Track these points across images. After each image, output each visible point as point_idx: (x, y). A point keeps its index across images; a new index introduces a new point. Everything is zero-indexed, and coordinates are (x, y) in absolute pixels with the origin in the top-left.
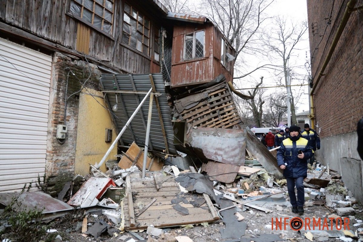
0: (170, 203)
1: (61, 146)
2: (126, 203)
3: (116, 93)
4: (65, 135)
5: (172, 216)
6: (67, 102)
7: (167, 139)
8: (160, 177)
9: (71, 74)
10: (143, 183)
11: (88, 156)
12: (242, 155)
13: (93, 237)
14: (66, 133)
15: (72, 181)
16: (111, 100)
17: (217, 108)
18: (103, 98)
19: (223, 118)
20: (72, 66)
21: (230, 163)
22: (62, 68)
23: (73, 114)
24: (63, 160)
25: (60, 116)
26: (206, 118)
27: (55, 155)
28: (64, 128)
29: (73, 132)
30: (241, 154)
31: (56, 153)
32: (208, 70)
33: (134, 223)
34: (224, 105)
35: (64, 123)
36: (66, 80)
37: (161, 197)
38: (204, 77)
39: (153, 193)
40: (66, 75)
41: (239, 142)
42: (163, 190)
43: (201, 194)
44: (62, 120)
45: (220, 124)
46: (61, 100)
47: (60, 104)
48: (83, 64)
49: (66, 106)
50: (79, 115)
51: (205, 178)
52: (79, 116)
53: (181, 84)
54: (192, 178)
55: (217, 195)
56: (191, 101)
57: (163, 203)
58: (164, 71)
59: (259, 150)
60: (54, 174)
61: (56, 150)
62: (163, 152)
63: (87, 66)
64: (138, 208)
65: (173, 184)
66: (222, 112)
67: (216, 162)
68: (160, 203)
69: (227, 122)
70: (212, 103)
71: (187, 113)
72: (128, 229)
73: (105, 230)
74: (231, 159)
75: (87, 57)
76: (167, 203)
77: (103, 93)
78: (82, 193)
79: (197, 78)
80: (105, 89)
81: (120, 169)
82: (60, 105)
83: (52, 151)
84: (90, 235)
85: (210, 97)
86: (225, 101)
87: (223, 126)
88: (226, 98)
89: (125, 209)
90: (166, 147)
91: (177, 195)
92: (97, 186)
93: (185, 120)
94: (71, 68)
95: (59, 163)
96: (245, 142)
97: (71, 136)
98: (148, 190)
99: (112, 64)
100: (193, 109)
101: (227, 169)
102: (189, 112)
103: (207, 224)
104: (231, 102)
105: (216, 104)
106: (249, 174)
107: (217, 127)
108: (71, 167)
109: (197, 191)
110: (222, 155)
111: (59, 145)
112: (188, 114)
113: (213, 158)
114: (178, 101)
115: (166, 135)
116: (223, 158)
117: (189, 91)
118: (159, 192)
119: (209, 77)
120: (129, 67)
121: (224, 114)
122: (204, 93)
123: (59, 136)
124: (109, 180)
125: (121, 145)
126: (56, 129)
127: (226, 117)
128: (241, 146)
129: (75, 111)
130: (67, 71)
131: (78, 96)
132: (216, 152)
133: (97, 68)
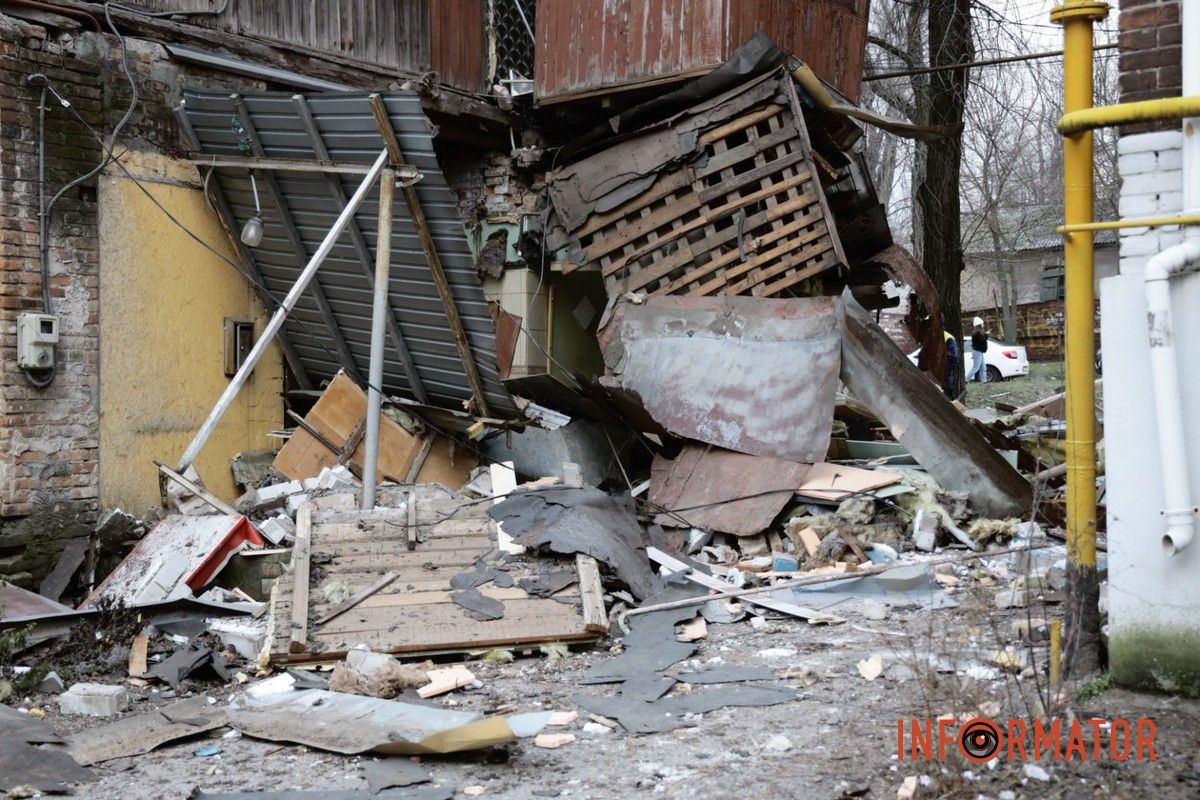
0: (448, 586)
1: (39, 396)
2: (288, 588)
3: (252, 171)
4: (50, 351)
5: (441, 624)
6: (49, 218)
7: (473, 353)
8: (431, 504)
9: (51, 101)
10: (361, 527)
11: (153, 434)
12: (824, 413)
13: (166, 684)
14: (55, 346)
15: (93, 536)
16: (234, 196)
17: (735, 201)
18: (201, 189)
19: (761, 250)
20: (53, 66)
21: (772, 454)
22: (13, 80)
23: (77, 266)
24: (50, 450)
25: (24, 276)
26: (686, 253)
27: (17, 432)
28: (47, 326)
29: (81, 340)
30: (821, 411)
31: (21, 424)
32: (702, 11)
33: (303, 641)
34: (768, 188)
35: (42, 305)
36: (34, 129)
37: (416, 570)
38: (683, 48)
39: (391, 557)
40: (33, 105)
41: (817, 357)
42: (433, 547)
43: (570, 558)
44: (34, 293)
45: (743, 276)
46: (23, 213)
47: (19, 230)
48: (98, 46)
49: (47, 236)
50: (102, 267)
51: (615, 504)
52: (102, 274)
53: (582, 86)
54: (553, 504)
55: (669, 573)
56: (624, 169)
57: (419, 586)
58: (508, 20)
59: (899, 394)
60: (20, 508)
61: (21, 413)
62: (461, 408)
63: (119, 54)
64: (328, 602)
65: (475, 526)
66: (755, 221)
67: (716, 449)
68: (410, 588)
69: (775, 269)
70: (714, 178)
71: (604, 230)
72: (282, 660)
73: (203, 661)
74: (780, 436)
75: (115, 11)
76: (434, 585)
77: (200, 168)
78: (133, 573)
79: (652, 56)
80: (204, 151)
81: (283, 480)
82: (22, 234)
83: (6, 418)
84: (156, 682)
85: (710, 150)
86: (774, 166)
87: (759, 287)
88: (781, 151)
89: (279, 605)
90: (472, 388)
91: (479, 562)
92: (189, 545)
93: (598, 261)
94: (52, 73)
95: (34, 466)
96: (837, 355)
97: (76, 357)
98: (374, 547)
99: (233, 23)
100: (629, 209)
101: (757, 476)
102: (612, 226)
103: (563, 649)
104: (800, 168)
105: (731, 181)
106: (833, 496)
107: (733, 289)
108: (83, 479)
109: (554, 547)
110: (740, 420)
111: (30, 394)
112: (610, 234)
113: (703, 431)
114: (564, 174)
115: (467, 337)
116: (744, 434)
117: (615, 123)
118: (415, 554)
119: (704, 46)
120: (320, 27)
121: (766, 228)
122: (681, 129)
123: (30, 357)
124: (237, 522)
125: (299, 388)
126: (12, 329)
127: (773, 245)
128: (823, 376)
129: (86, 253)
130: (35, 88)
131: (90, 192)
132: (717, 406)
133: (165, 55)
